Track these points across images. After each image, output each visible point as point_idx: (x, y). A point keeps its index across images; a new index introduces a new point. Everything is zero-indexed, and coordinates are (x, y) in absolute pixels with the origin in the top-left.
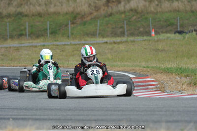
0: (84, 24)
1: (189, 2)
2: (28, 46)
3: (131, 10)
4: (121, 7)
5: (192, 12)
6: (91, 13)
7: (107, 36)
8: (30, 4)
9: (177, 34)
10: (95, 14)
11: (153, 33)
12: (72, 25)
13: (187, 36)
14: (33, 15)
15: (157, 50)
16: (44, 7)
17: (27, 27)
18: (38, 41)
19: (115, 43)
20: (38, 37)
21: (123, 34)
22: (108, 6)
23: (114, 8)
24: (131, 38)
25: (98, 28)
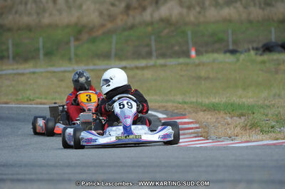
0: (94, 40)
1: (245, 7)
2: (10, 74)
3: (162, 20)
4: (147, 16)
5: (250, 22)
6: (103, 25)
7: (126, 58)
8: (16, 12)
9: (228, 55)
10: (109, 26)
11: (193, 53)
12: (77, 43)
13: (242, 57)
14: (19, 29)
15: (199, 78)
16: (35, 17)
17: (10, 46)
18: (26, 66)
19: (137, 68)
20: (26, 60)
21: (149, 55)
22: (128, 15)
23: (136, 17)
24: (161, 61)
25: (113, 46)
